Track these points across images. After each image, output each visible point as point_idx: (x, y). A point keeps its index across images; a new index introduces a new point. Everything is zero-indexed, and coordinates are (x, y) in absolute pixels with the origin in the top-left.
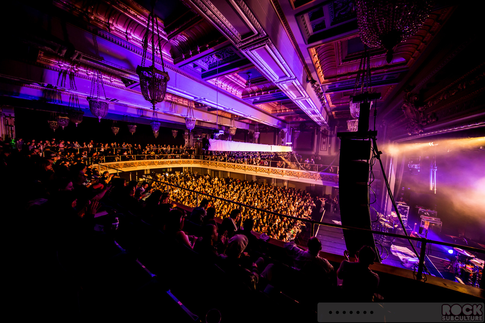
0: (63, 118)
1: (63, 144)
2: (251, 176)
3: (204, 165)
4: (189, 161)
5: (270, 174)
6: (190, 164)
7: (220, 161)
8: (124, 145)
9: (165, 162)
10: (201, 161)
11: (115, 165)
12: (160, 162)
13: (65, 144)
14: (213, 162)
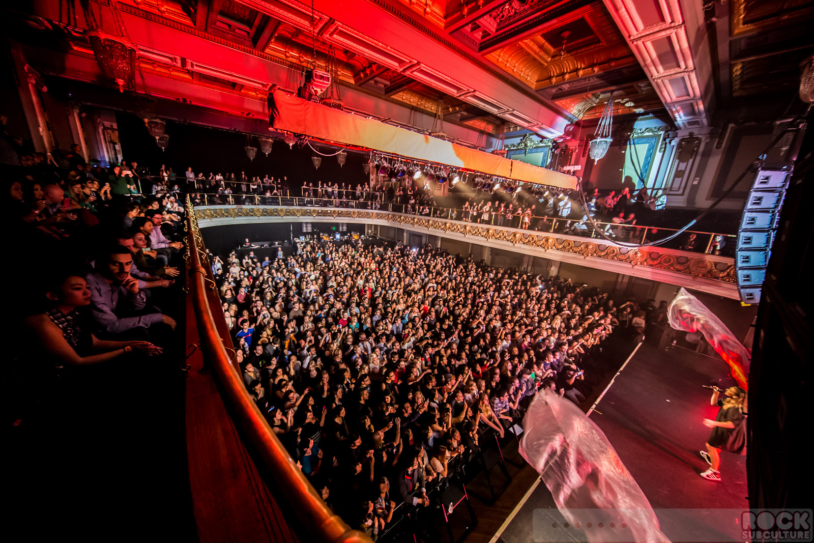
3: (394, 222)
4: (368, 214)
5: (516, 245)
8: (267, 178)
10: (389, 215)
12: (320, 211)
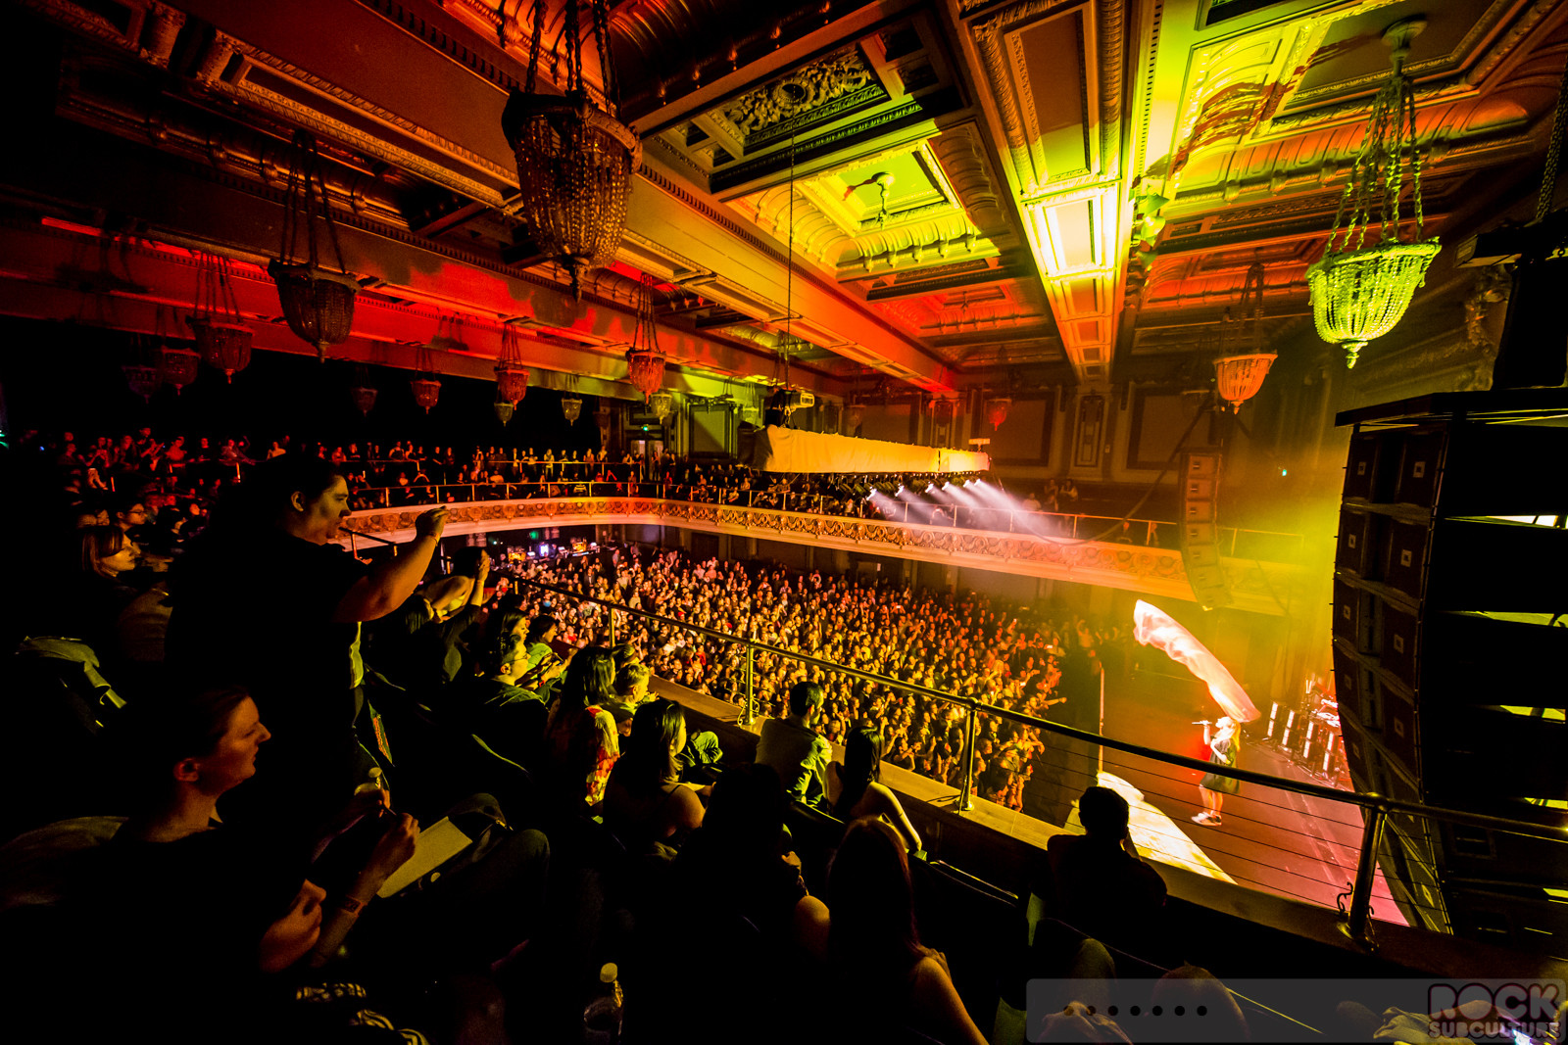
0: (175, 351)
1: (181, 448)
2: (832, 552)
3: (674, 518)
4: (618, 505)
5: (904, 547)
6: (625, 516)
7: (727, 503)
9: (540, 507)
10: (661, 505)
11: (370, 522)
12: (521, 507)
13: (191, 448)
14: (704, 505)
